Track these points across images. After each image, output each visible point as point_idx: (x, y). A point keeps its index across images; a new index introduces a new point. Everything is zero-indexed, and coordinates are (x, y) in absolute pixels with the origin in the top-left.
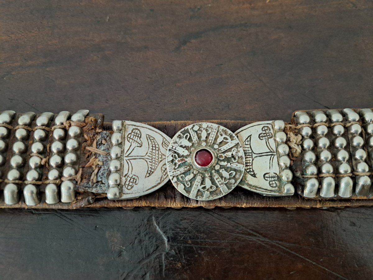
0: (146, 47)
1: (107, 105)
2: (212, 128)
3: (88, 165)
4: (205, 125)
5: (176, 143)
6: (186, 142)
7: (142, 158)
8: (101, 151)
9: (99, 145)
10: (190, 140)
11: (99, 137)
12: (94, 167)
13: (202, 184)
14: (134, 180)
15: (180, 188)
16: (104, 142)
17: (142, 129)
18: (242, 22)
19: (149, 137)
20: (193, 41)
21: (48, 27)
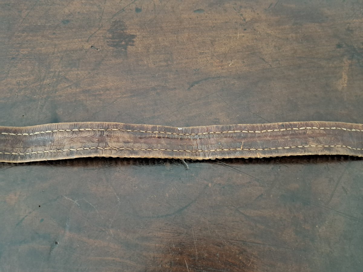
0: (175, 88)
1: (160, 114)
18: (218, 76)
20: (196, 85)
21: (131, 79)
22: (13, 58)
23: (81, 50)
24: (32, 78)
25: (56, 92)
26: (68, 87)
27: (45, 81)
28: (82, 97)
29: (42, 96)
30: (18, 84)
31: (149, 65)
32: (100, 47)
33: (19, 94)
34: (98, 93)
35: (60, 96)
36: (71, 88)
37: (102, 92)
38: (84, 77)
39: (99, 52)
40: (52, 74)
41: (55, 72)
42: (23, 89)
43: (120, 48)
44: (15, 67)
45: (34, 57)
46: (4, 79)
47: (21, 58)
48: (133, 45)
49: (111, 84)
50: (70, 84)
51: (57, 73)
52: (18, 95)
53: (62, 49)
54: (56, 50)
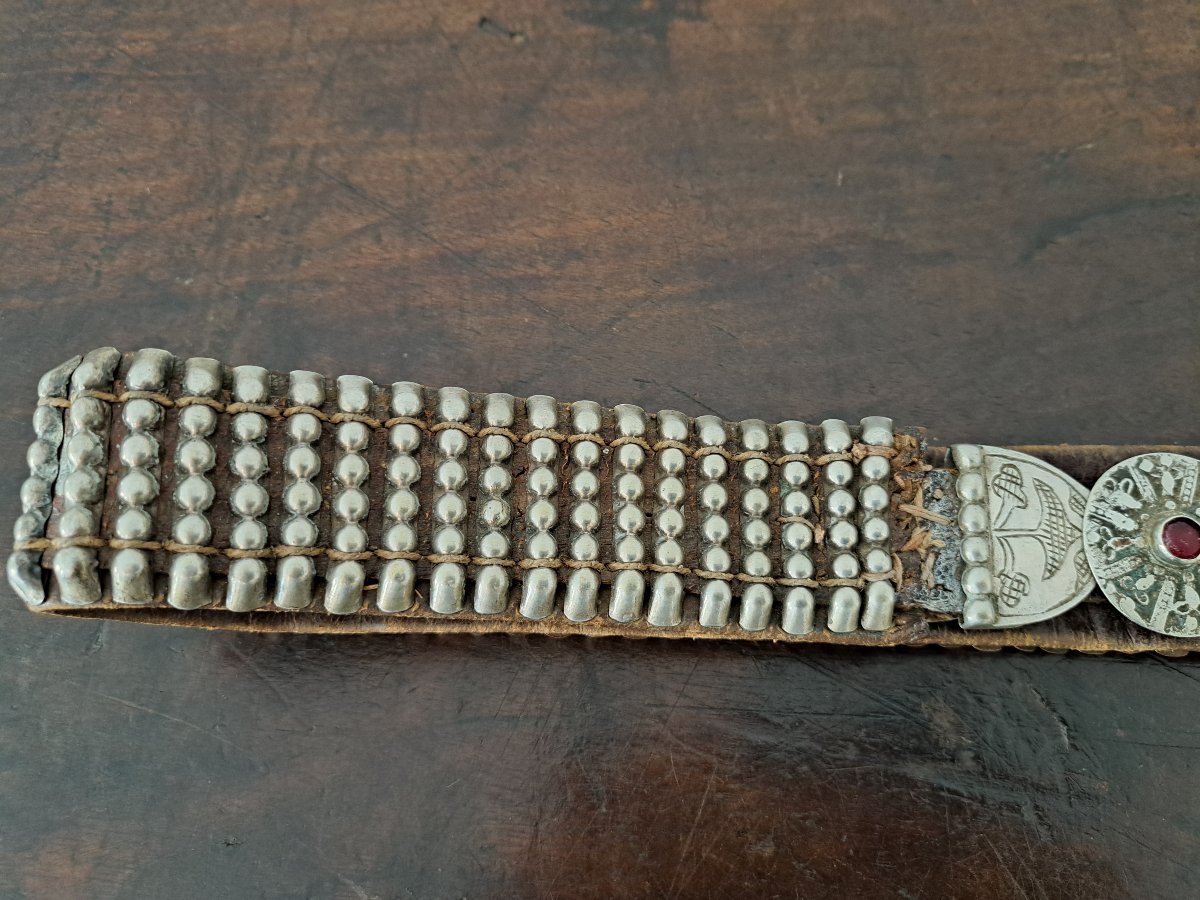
0: (947, 254)
1: (875, 398)
2: (1185, 467)
3: (909, 545)
4: (1167, 459)
5: (1102, 500)
6: (1127, 501)
7: (1031, 534)
8: (935, 512)
9: (929, 500)
10: (1136, 494)
11: (928, 483)
12: (922, 551)
13: (1177, 599)
14: (1021, 583)
15: (1127, 608)
16: (938, 493)
17: (1021, 466)
18: (1178, 193)
19: (1040, 486)
20: (1063, 240)
21: (696, 197)
22: (81, 77)
23: (427, 37)
24: (173, 180)
25: (296, 262)
26: (361, 232)
27: (241, 200)
28: (438, 291)
29: (227, 282)
30: (105, 211)
31: (795, 122)
32: (528, 24)
33: (106, 268)
34: (521, 269)
35: (322, 282)
36: (378, 239)
37: (544, 269)
38: (448, 183)
39: (519, 50)
40: (280, 162)
41: (295, 149)
42: (125, 238)
43: (631, 30)
44: (91, 122)
45: (188, 69)
46: (33, 187)
47: (119, 78)
48: (699, 16)
49: (593, 223)
50: (373, 219)
51: (303, 158)
52: (98, 273)
53: (331, 31)
54: (299, 36)
